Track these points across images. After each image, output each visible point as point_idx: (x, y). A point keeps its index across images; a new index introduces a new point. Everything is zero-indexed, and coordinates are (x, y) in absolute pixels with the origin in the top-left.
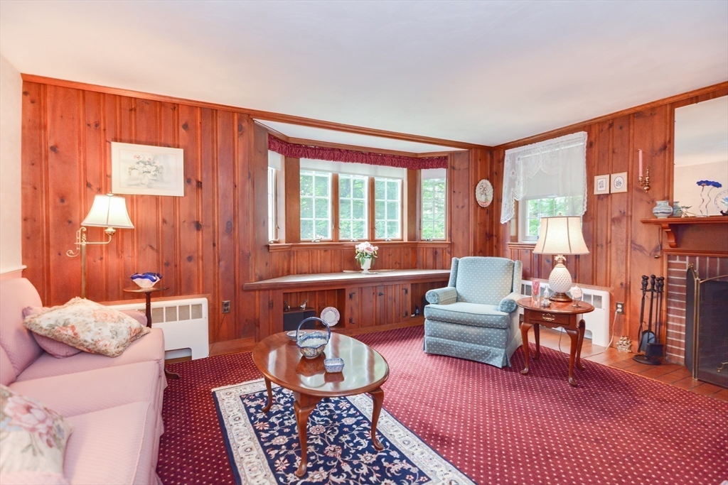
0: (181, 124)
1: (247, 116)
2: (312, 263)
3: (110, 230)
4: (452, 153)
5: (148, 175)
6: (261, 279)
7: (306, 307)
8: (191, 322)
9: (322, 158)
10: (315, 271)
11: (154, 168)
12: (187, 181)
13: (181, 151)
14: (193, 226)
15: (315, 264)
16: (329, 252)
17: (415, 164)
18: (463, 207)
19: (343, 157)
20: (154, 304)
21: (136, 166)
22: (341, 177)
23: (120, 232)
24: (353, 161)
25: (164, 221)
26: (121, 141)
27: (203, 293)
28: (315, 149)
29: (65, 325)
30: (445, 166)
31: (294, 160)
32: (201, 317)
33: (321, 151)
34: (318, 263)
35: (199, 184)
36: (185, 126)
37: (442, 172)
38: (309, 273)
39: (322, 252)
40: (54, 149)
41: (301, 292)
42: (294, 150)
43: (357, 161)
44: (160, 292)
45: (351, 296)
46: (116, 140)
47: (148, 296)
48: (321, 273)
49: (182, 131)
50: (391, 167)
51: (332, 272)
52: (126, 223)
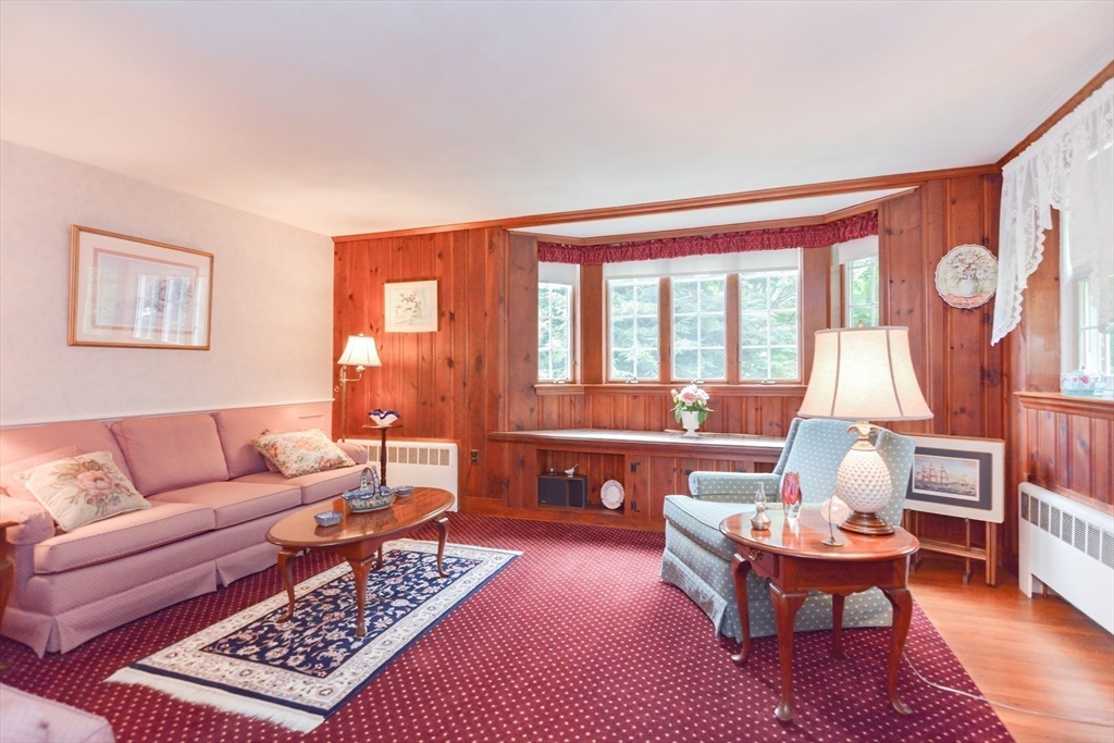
0: (437, 253)
1: (501, 228)
2: (615, 413)
3: (360, 368)
4: (886, 203)
5: (410, 312)
6: (520, 428)
7: (574, 474)
8: (439, 467)
9: (632, 258)
10: (620, 425)
11: (414, 304)
12: (441, 314)
13: (434, 284)
14: (446, 362)
15: (619, 415)
16: (642, 399)
17: (816, 236)
18: (911, 311)
19: (666, 252)
20: (389, 443)
21: (402, 304)
22: (674, 281)
23: (371, 370)
24: (684, 254)
25: (423, 358)
26: (393, 281)
27: (455, 438)
28: (621, 247)
29: (272, 446)
30: (874, 230)
31: (594, 268)
32: (447, 464)
33: (631, 249)
34: (623, 414)
35: (452, 316)
36: (440, 256)
37: (872, 242)
38: (610, 429)
39: (630, 398)
40: (351, 297)
41: (579, 453)
42: (592, 256)
43: (691, 253)
44: (397, 431)
45: (633, 468)
46: (388, 281)
47: (384, 434)
48: (627, 429)
49: (437, 260)
50: (764, 251)
51: (647, 429)
52: (375, 361)
